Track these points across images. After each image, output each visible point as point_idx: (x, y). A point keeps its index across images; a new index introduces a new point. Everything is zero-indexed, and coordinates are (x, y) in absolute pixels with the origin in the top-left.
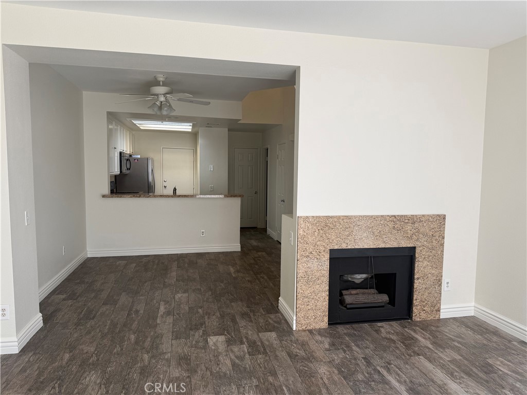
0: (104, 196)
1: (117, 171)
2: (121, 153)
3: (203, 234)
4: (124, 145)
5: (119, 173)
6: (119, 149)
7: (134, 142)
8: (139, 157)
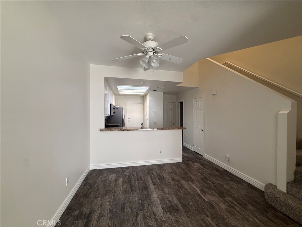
0: (101, 130)
1: (108, 114)
2: (111, 104)
3: (160, 152)
4: (112, 100)
5: (110, 115)
6: (110, 103)
7: (116, 99)
8: (118, 107)
